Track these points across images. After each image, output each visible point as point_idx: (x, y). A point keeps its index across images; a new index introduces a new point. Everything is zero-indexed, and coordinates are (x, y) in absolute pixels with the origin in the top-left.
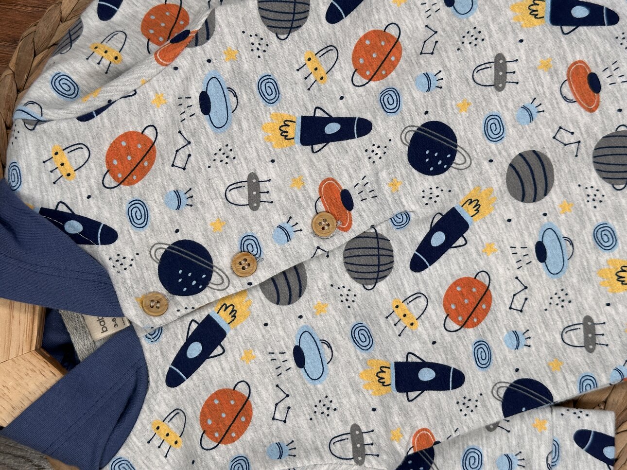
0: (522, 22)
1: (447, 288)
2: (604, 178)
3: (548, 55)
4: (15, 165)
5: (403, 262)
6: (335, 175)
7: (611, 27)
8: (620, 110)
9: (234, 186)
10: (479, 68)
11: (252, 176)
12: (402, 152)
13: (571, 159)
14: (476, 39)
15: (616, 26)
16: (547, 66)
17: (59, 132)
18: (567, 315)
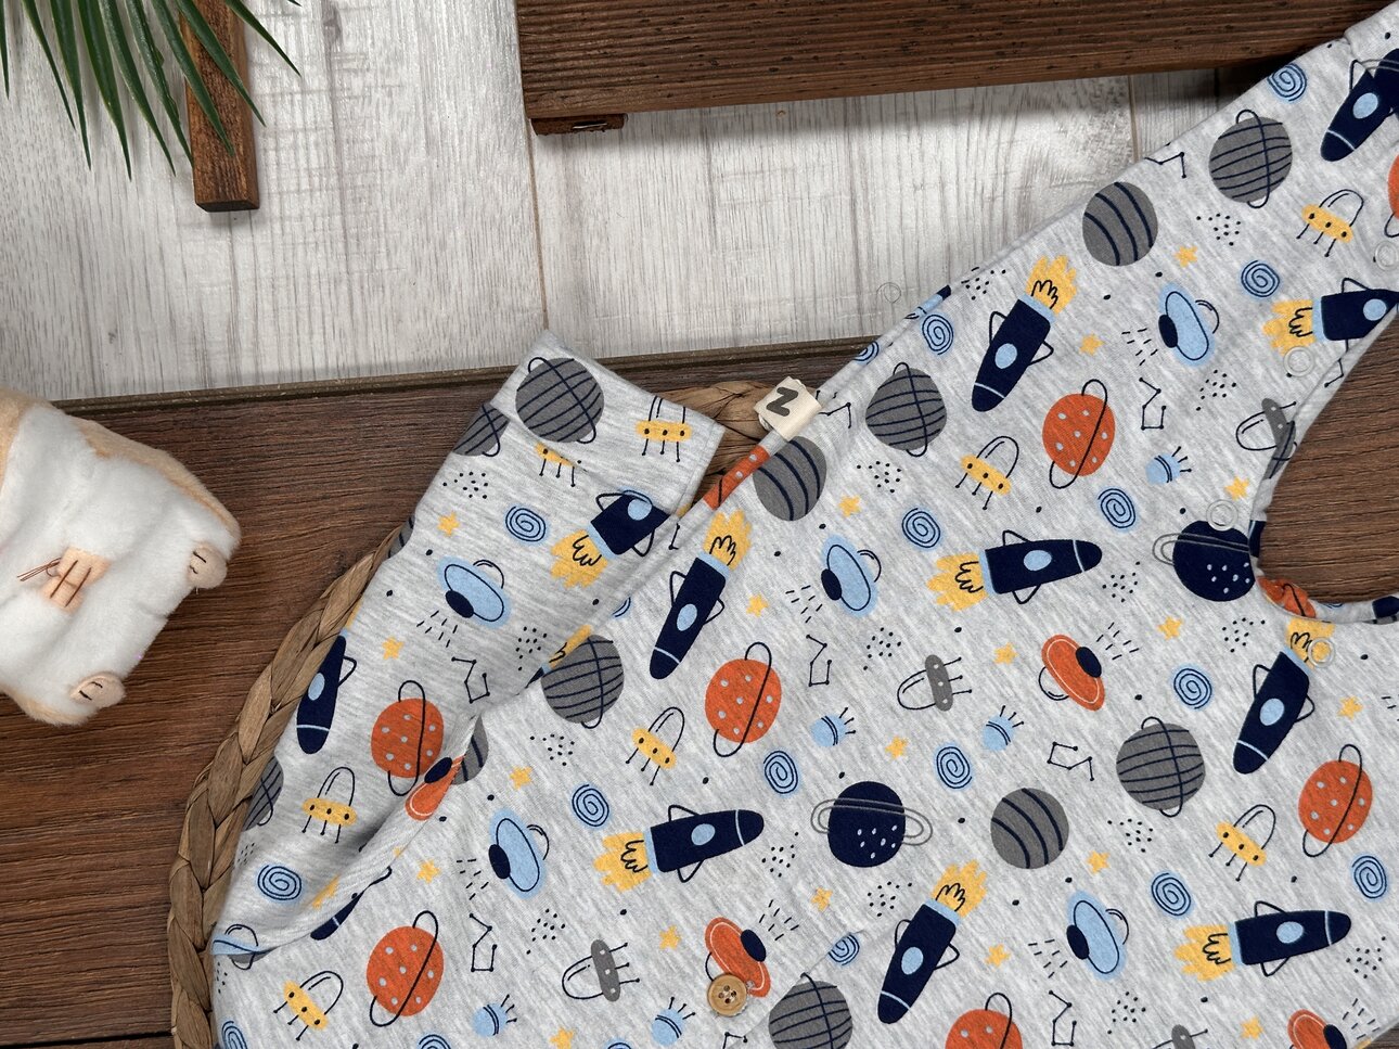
0: (952, 604)
1: (946, 1037)
2: (1144, 803)
3: (1005, 641)
4: (231, 1026)
5: (866, 1013)
6: (726, 912)
7: (1092, 571)
8: (1139, 698)
9: (574, 970)
10: (905, 686)
11: (598, 946)
12: (819, 846)
13: (1085, 786)
14: (888, 646)
15: (1099, 566)
16: (1008, 656)
17: (289, 964)
18: (1145, 1032)
